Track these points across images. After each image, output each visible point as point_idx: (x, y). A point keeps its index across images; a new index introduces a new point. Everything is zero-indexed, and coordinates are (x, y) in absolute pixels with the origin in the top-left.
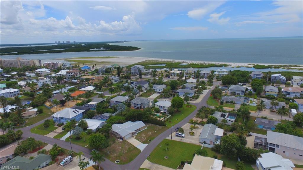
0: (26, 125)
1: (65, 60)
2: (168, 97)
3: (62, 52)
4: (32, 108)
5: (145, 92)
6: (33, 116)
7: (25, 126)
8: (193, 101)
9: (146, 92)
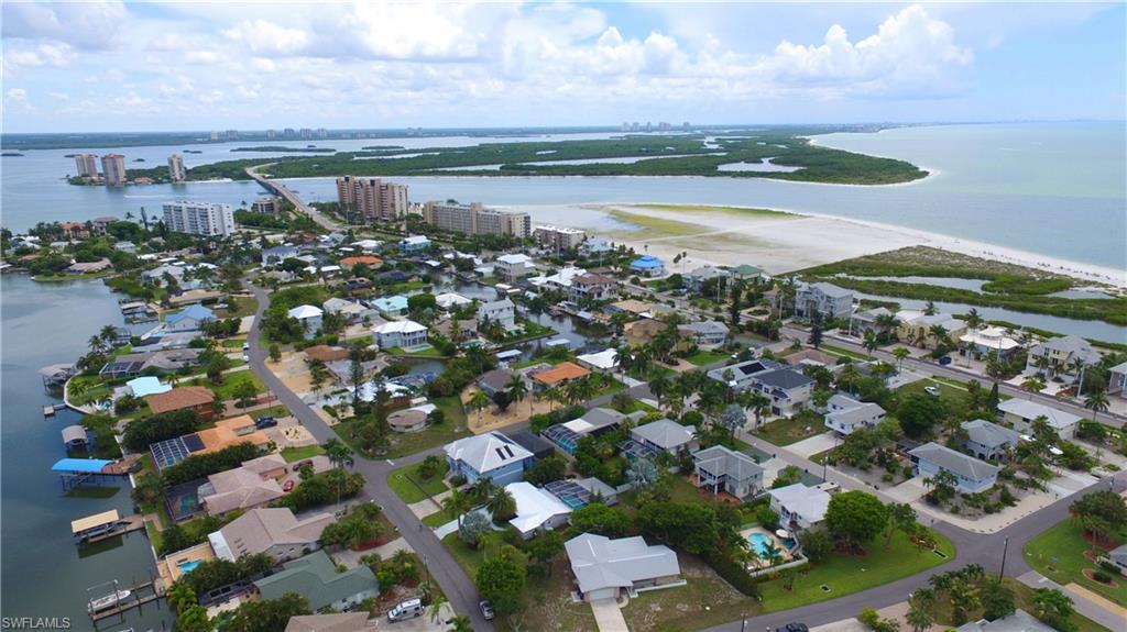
0: (389, 452)
1: (613, 212)
2: (864, 469)
3: (621, 174)
4: (425, 399)
5: (787, 418)
6: (416, 428)
7: (383, 458)
8: (963, 516)
9: (793, 418)
